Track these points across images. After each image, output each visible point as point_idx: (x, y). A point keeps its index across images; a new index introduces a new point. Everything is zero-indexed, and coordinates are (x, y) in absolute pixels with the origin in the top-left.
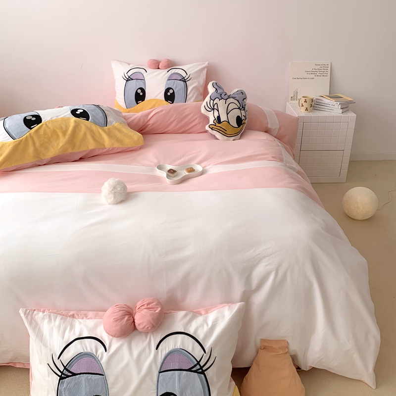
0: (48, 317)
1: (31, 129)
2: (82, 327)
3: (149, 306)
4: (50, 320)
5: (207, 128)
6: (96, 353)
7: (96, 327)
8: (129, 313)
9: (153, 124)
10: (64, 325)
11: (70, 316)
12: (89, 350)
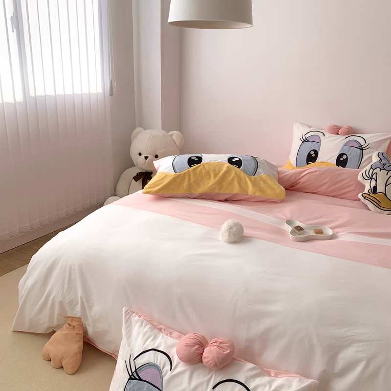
0: (141, 322)
1: (191, 167)
2: (163, 341)
3: (221, 345)
4: (141, 325)
5: (360, 196)
6: (163, 369)
7: (172, 346)
8: (202, 344)
9: (303, 183)
10: (150, 334)
11: (158, 329)
12: (158, 364)
